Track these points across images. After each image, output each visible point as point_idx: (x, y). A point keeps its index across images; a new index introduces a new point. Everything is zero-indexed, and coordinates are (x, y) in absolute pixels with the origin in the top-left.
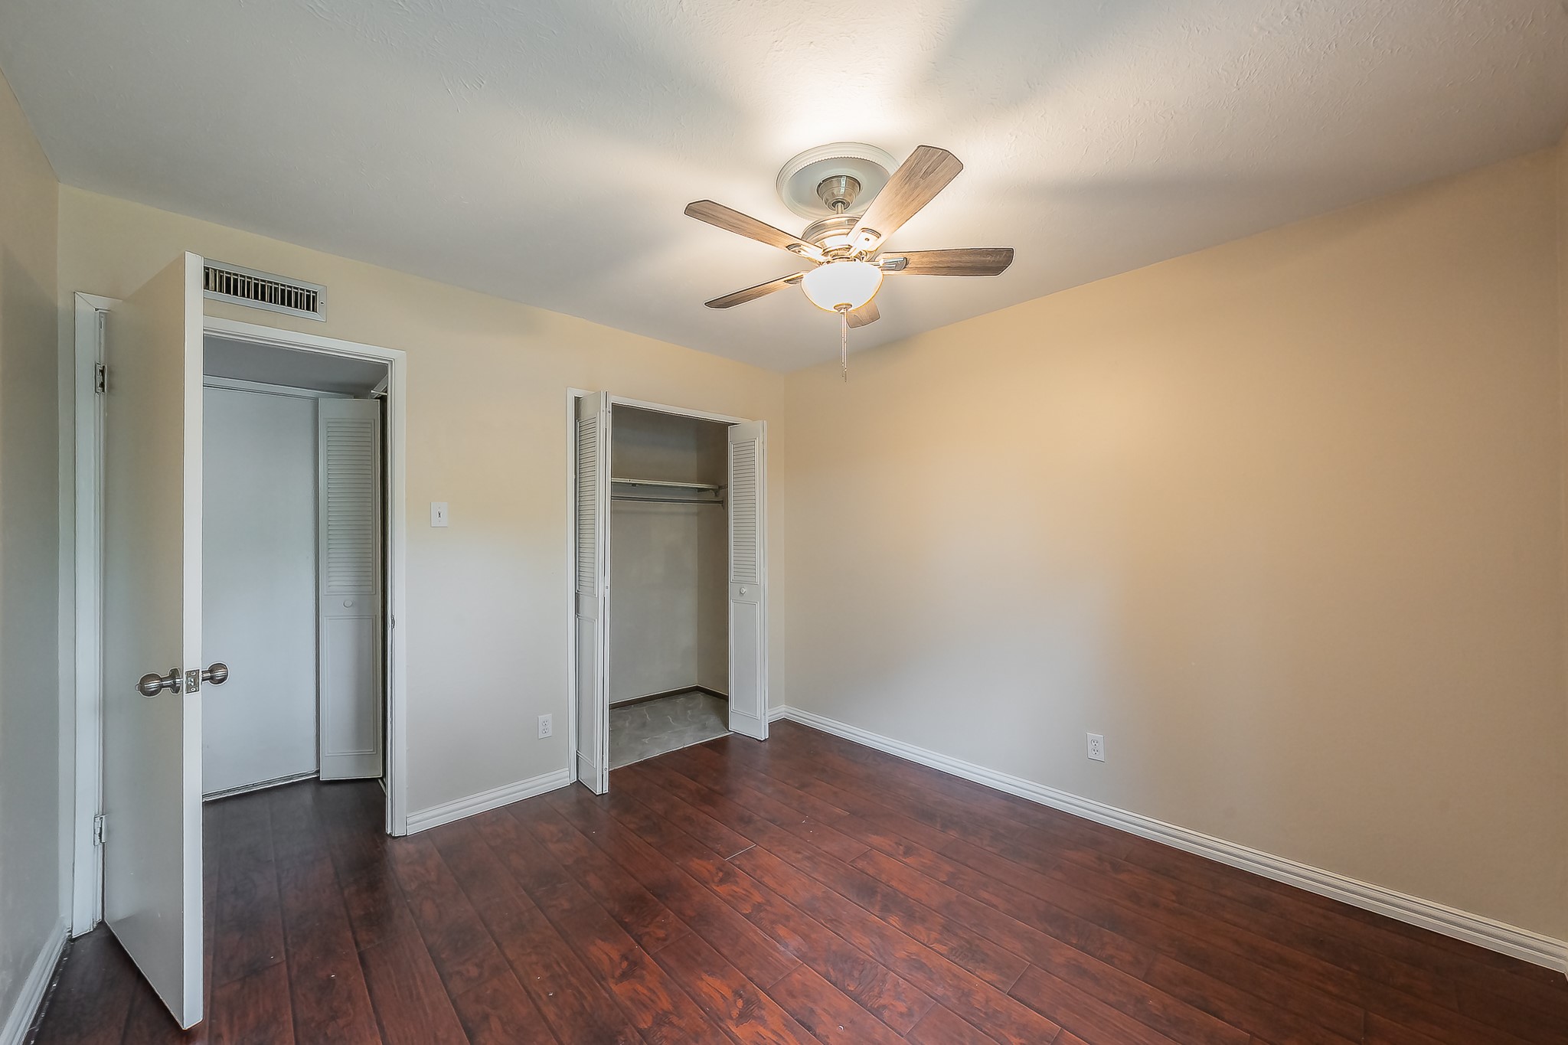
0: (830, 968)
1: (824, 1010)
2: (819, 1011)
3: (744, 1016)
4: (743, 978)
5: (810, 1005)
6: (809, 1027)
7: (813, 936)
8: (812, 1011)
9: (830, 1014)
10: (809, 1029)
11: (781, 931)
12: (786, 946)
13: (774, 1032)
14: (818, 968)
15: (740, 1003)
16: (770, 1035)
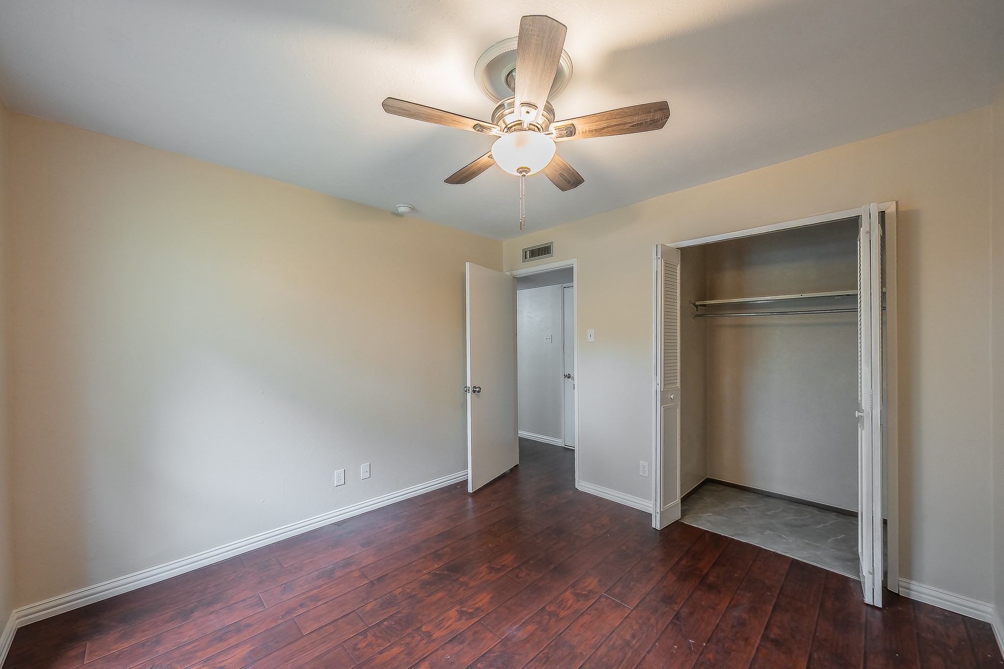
0: (497, 653)
1: (463, 649)
2: (461, 646)
3: (462, 613)
4: (489, 610)
5: (467, 642)
6: (451, 641)
7: (528, 645)
8: (462, 643)
9: (459, 652)
10: (450, 641)
11: (531, 628)
12: (517, 630)
13: (450, 625)
14: (497, 647)
15: (470, 611)
16: (448, 624)
